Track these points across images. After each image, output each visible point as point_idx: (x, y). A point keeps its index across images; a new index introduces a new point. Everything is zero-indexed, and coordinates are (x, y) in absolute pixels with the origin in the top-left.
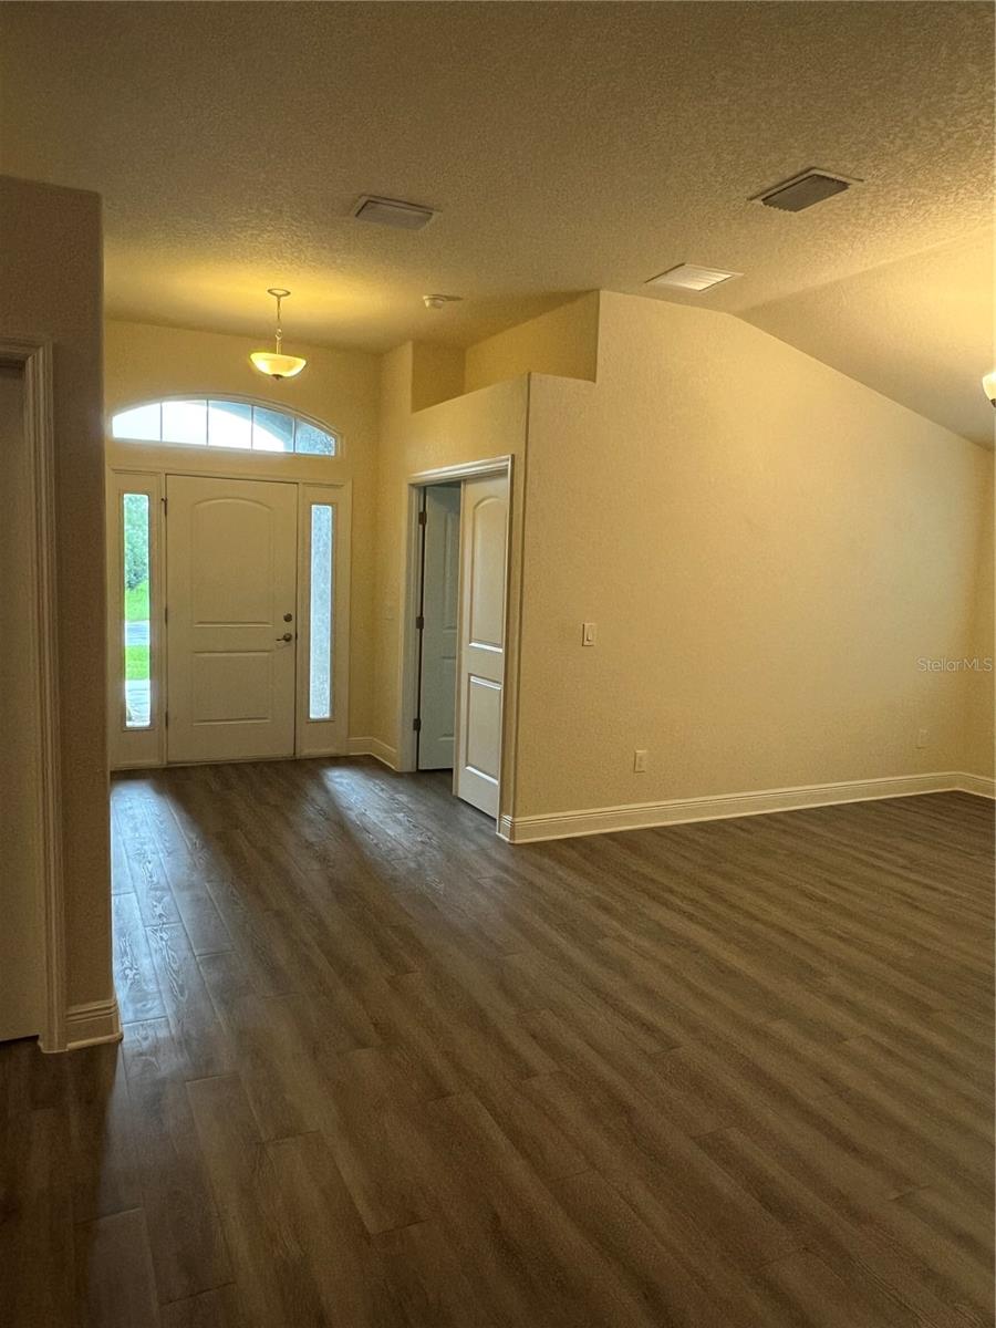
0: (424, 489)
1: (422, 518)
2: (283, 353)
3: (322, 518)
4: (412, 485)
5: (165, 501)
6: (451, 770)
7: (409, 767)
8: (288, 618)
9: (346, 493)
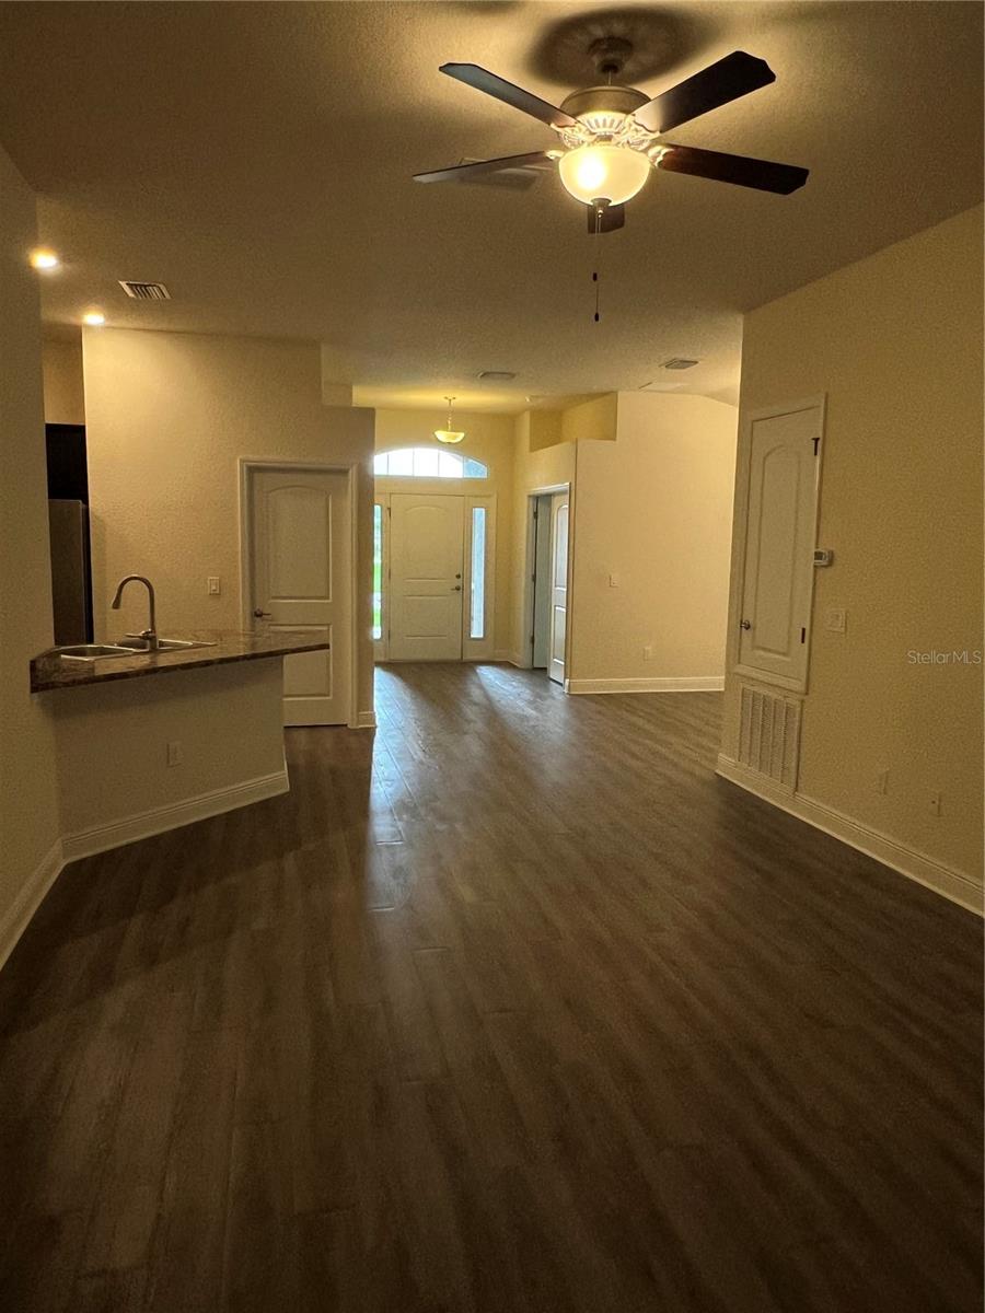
0: (537, 498)
1: (536, 515)
2: (452, 431)
3: (479, 515)
4: (529, 496)
5: (389, 509)
6: (545, 669)
7: (529, 666)
8: (458, 576)
9: (494, 499)
